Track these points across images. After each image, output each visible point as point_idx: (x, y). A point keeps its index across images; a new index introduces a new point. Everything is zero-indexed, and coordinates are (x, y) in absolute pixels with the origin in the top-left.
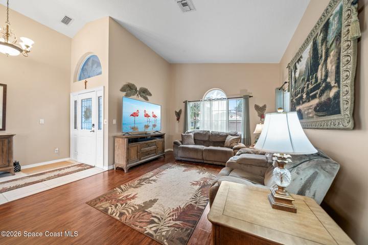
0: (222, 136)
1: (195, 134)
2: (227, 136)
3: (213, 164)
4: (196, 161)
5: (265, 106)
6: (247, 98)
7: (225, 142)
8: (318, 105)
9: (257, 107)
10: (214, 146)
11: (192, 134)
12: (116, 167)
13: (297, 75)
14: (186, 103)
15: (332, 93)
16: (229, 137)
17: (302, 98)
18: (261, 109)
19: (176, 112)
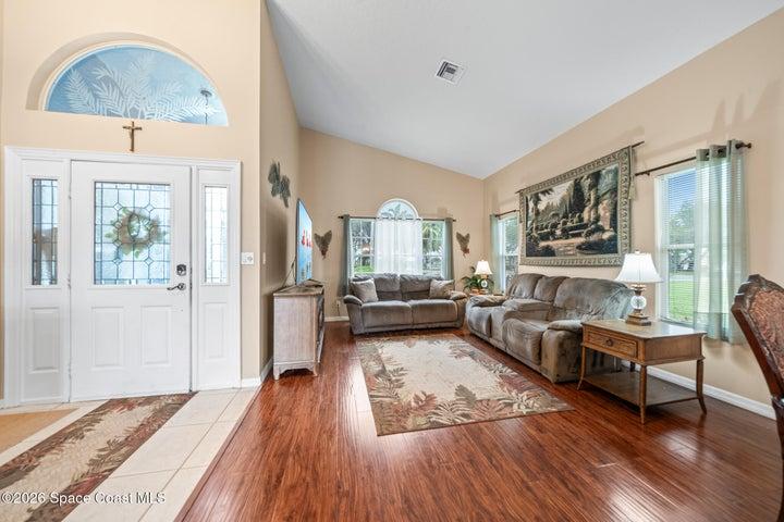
0: (422, 282)
1: (376, 281)
2: (430, 280)
3: (428, 329)
4: (399, 328)
5: (468, 236)
6: (450, 222)
7: (428, 290)
8: (583, 244)
9: (459, 236)
10: (418, 299)
11: (371, 281)
12: (282, 371)
13: (542, 206)
14: (345, 219)
15: (606, 236)
16: (435, 283)
17: (553, 233)
18: (464, 240)
19: (316, 237)
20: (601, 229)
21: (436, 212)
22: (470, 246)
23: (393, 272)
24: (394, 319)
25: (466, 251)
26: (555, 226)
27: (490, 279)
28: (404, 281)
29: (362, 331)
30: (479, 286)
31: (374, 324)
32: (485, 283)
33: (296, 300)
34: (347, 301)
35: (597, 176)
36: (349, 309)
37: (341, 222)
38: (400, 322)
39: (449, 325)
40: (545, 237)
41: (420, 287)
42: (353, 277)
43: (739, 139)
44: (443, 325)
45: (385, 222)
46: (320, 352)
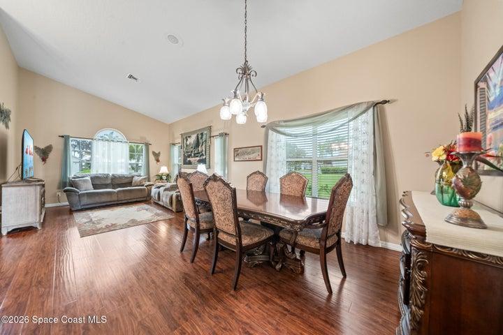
0: (127, 178)
1: (91, 178)
2: (133, 177)
3: (128, 202)
5: (159, 153)
6: (147, 145)
7: (132, 182)
8: (199, 160)
9: (154, 153)
10: (123, 187)
11: (88, 178)
12: (10, 230)
13: (188, 143)
14: (66, 138)
15: (204, 157)
16: (136, 179)
17: (191, 155)
18: (157, 155)
19: (36, 148)
20: (202, 155)
21: (139, 138)
22: (160, 158)
23: (106, 173)
24: (104, 199)
25: (158, 161)
26: (192, 152)
27: (168, 176)
28: (114, 178)
29: (80, 208)
30: (161, 178)
31: (88, 203)
32: (164, 177)
33: (22, 188)
34: (65, 191)
35: (202, 134)
36: (68, 196)
37: (62, 140)
38: (109, 200)
39: (142, 199)
40: (189, 156)
41: (126, 181)
42: (73, 176)
43: (225, 132)
44: (138, 200)
45: (100, 142)
46: (43, 216)
